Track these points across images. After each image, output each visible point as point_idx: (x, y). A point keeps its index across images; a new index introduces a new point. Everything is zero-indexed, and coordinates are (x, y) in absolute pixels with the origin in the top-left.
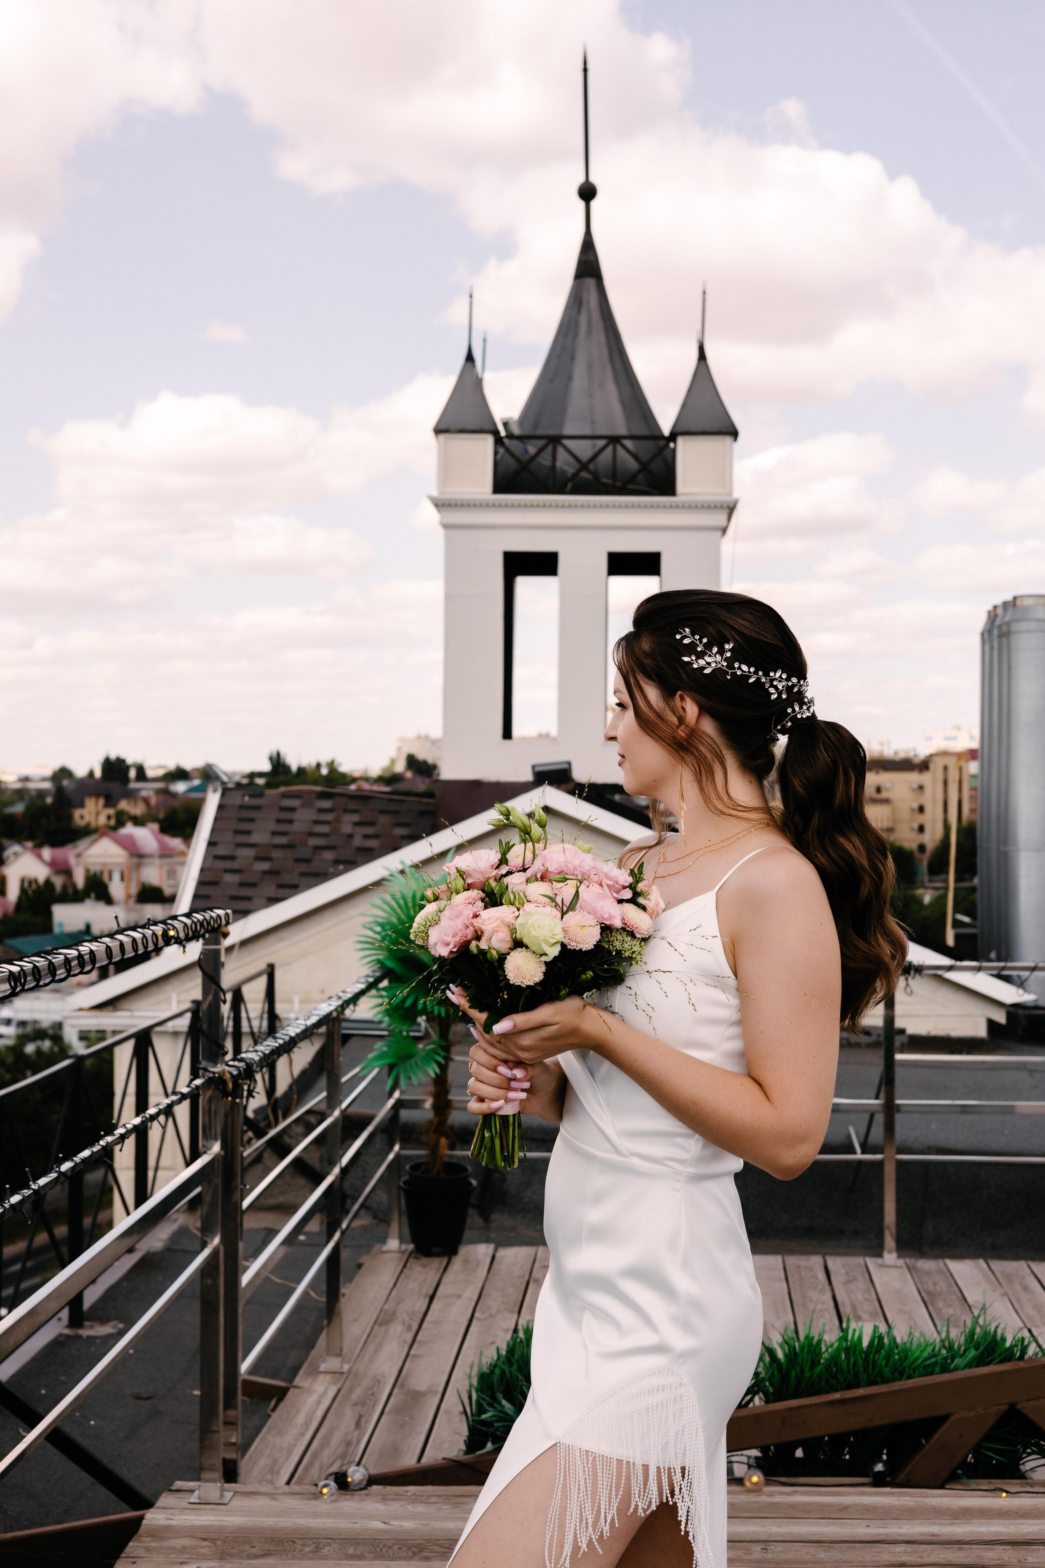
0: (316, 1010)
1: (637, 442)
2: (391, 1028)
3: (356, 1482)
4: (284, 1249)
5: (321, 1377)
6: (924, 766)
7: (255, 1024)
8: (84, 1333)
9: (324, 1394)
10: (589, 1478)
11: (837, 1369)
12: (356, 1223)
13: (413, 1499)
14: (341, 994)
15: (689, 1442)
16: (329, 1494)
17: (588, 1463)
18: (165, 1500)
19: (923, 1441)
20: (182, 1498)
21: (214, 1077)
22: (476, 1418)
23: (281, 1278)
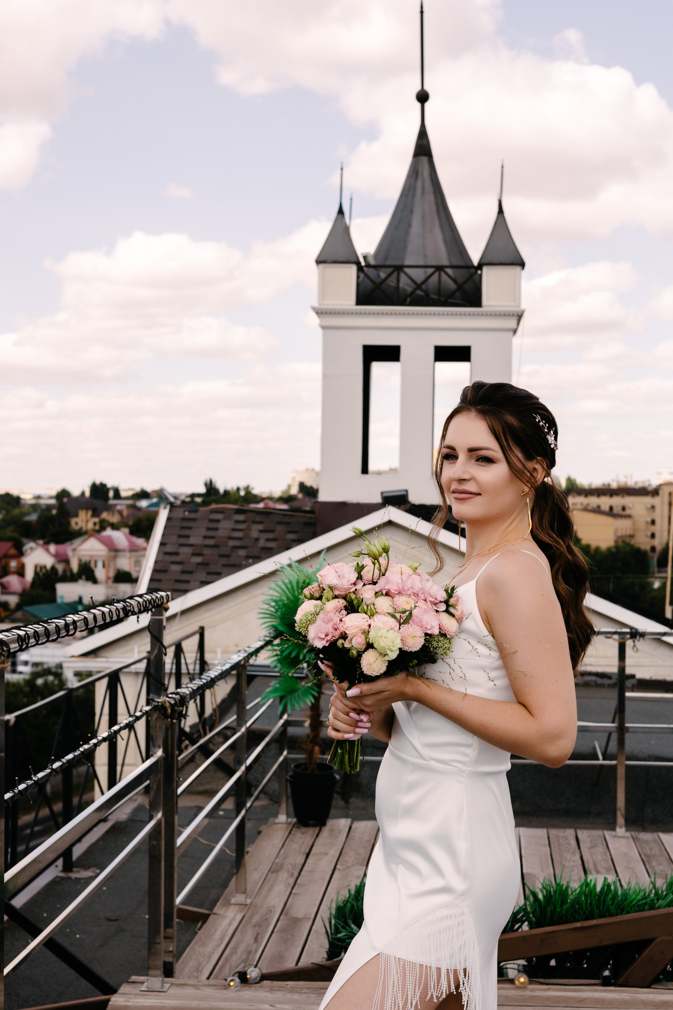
0: (229, 659)
1: (456, 270)
2: (282, 671)
3: (253, 978)
4: (207, 821)
5: (232, 908)
6: (655, 492)
7: (191, 667)
8: (73, 875)
9: (234, 919)
10: (400, 977)
11: (579, 906)
12: (257, 804)
13: (291, 990)
14: (247, 649)
15: (468, 952)
16: (234, 986)
17: (400, 966)
18: (124, 988)
19: (637, 956)
20: (135, 987)
21: (158, 705)
22: (334, 936)
23: (207, 840)
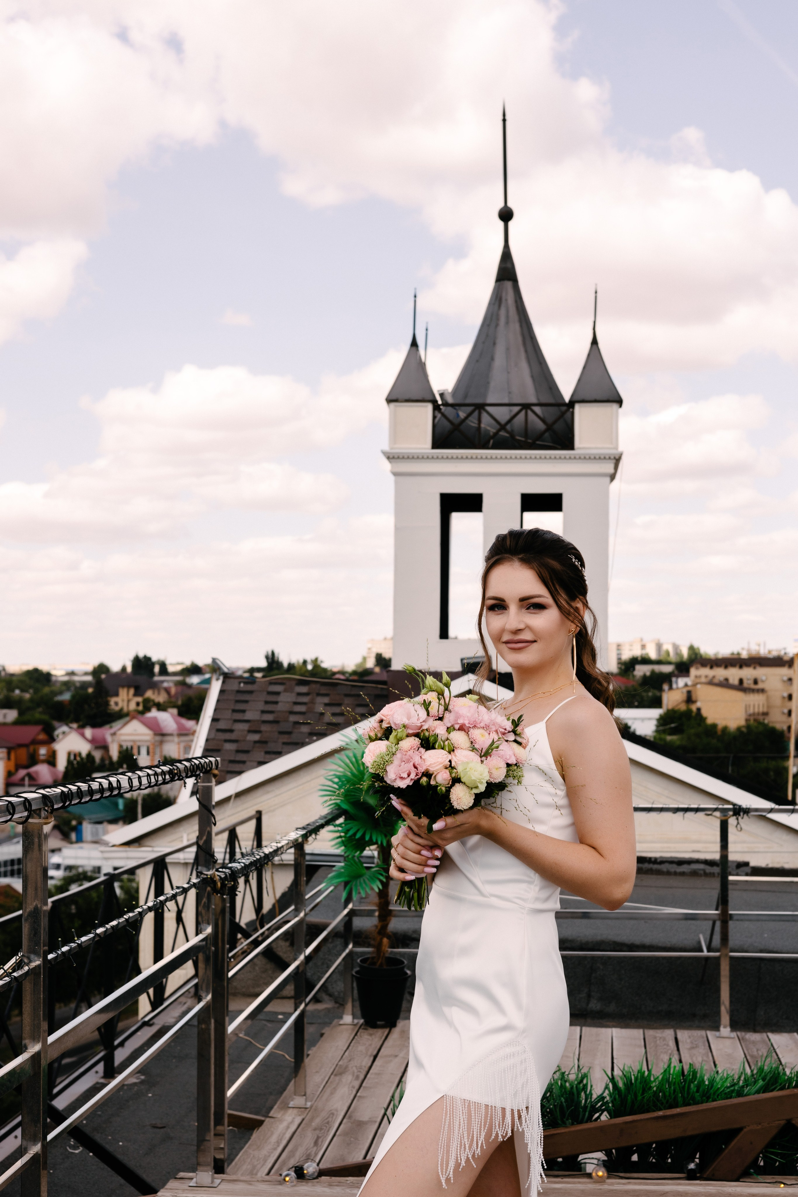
0: (286, 837)
1: (544, 408)
3: (310, 1174)
5: (290, 1111)
6: (791, 663)
9: (292, 1122)
10: (466, 1117)
11: (662, 1095)
16: (290, 1181)
17: (465, 1107)
18: (172, 1184)
19: (724, 1147)
20: (183, 1183)
21: (207, 878)
